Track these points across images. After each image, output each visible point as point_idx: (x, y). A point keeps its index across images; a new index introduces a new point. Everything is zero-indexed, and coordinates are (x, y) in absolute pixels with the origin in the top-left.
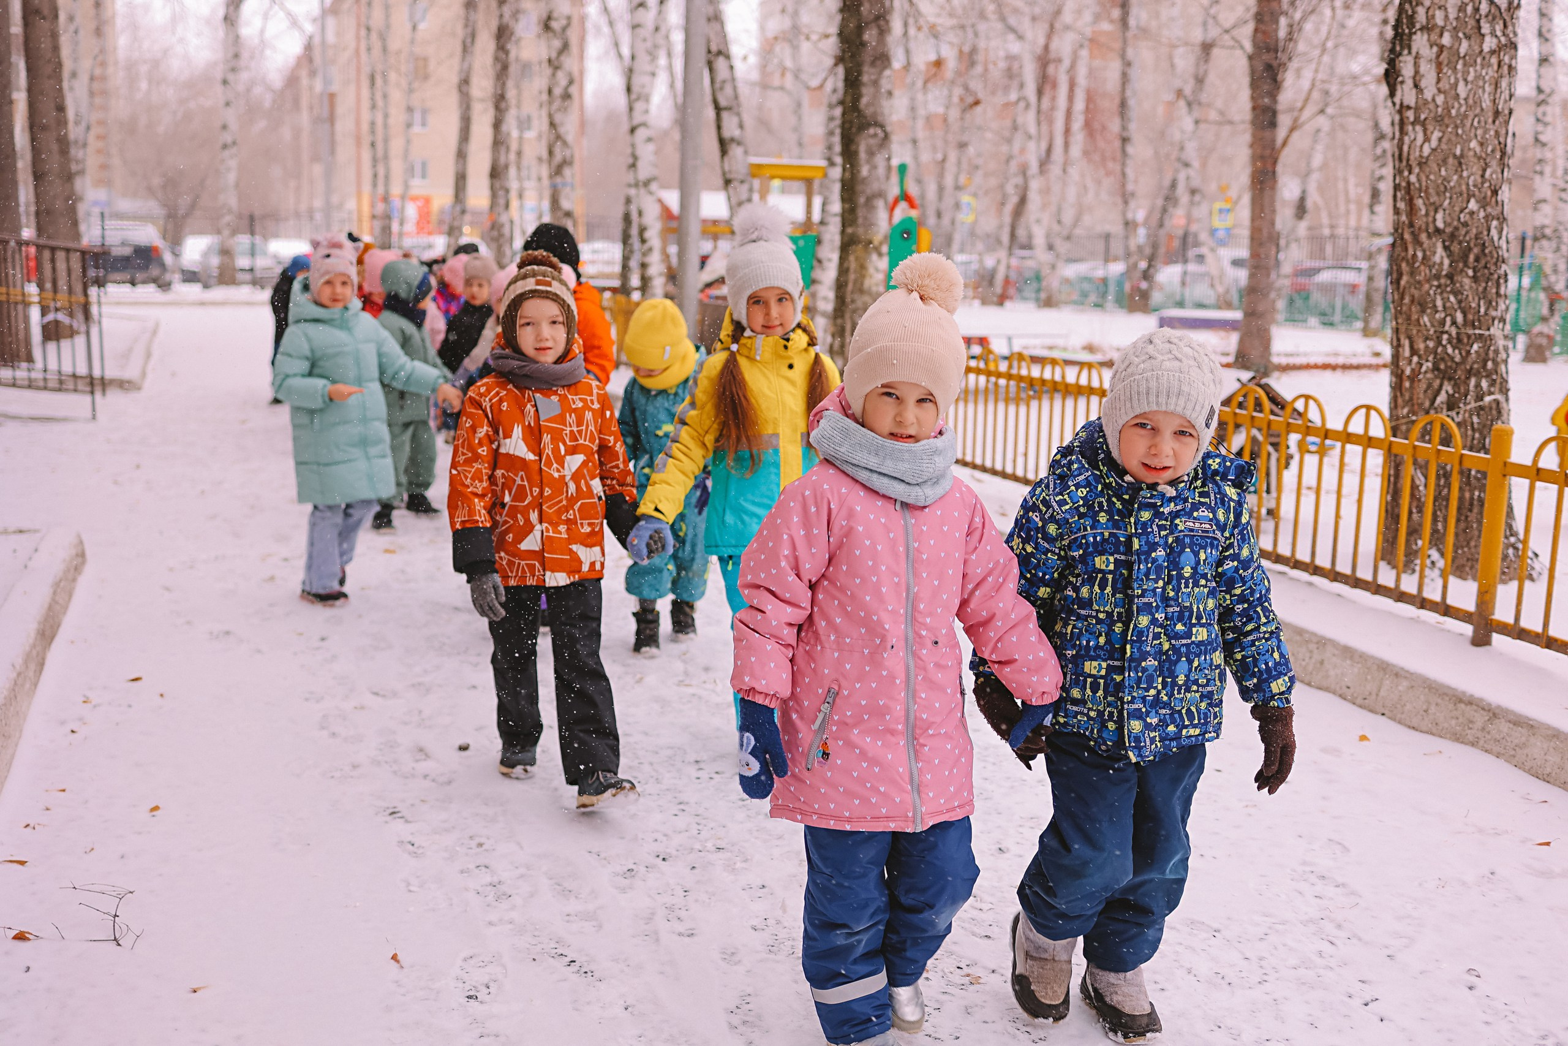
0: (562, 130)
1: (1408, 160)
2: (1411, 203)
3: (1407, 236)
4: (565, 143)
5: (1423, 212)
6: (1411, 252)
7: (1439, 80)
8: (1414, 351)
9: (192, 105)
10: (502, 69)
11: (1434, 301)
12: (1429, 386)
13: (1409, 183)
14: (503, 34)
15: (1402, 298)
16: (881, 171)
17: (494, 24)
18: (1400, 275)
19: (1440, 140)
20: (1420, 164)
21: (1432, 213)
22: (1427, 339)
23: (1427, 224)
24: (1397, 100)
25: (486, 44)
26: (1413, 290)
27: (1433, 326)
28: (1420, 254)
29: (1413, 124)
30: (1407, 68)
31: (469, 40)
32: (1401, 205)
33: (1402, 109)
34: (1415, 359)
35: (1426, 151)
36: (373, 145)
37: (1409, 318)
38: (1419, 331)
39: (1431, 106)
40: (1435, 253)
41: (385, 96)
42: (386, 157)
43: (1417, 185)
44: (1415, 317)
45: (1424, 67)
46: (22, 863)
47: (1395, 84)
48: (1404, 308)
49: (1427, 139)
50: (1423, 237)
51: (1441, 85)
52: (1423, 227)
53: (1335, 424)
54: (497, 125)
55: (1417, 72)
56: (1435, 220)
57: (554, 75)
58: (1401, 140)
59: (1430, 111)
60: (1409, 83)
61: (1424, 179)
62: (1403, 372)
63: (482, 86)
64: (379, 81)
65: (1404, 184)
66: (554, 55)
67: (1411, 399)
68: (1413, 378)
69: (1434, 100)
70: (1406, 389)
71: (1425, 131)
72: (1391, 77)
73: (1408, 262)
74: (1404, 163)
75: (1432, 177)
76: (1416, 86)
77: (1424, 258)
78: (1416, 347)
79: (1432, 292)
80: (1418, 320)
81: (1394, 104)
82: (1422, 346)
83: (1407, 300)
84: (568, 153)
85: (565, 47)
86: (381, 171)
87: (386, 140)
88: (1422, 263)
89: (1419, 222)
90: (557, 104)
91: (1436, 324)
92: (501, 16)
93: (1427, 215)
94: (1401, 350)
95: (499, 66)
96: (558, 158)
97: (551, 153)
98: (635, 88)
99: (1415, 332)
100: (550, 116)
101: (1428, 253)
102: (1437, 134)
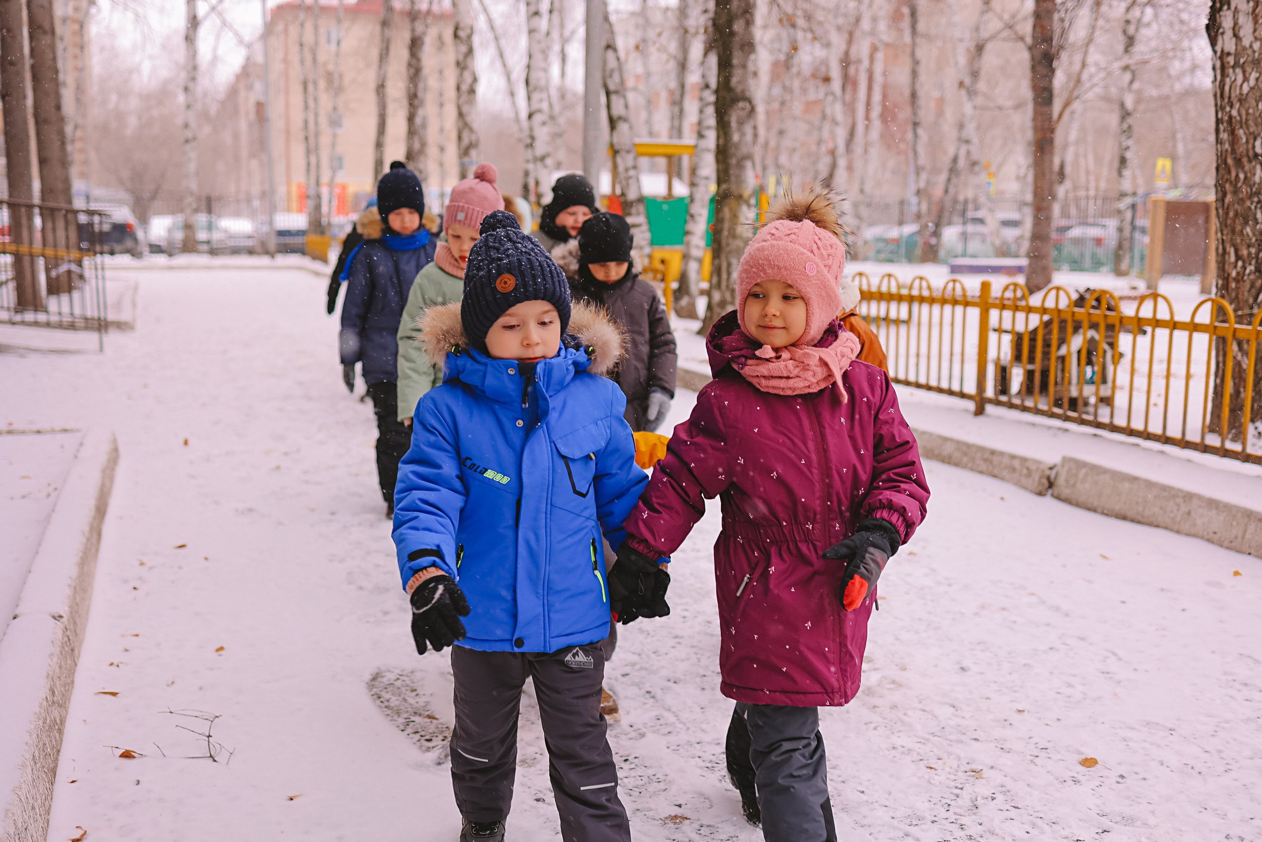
0: (468, 119)
1: (1230, 97)
2: (1232, 133)
3: (1230, 161)
4: (471, 130)
5: (1244, 140)
6: (1233, 174)
7: (1255, 31)
8: (1238, 257)
9: (155, 113)
10: (415, 72)
11: (1255, 215)
12: (1252, 285)
13: (1231, 117)
14: (415, 44)
15: (1227, 214)
16: (749, 137)
17: (407, 36)
18: (1224, 194)
19: (1257, 79)
20: (1240, 100)
21: (1251, 141)
22: (1249, 246)
23: (1248, 150)
24: (1218, 48)
25: (400, 53)
26: (1236, 206)
27: (1254, 234)
28: (1242, 176)
29: (1233, 67)
30: (1227, 21)
31: (384, 52)
32: (1224, 136)
33: (1223, 56)
34: (1240, 263)
35: (1246, 88)
36: (306, 138)
37: (1233, 231)
38: (1242, 240)
39: (1250, 52)
40: (1254, 174)
41: (316, 100)
42: (317, 148)
43: (1238, 118)
44: (1238, 228)
45: (1242, 20)
46: (114, 694)
47: (1216, 35)
48: (1229, 222)
49: (1246, 79)
50: (1245, 160)
51: (1257, 34)
52: (1245, 152)
53: (1183, 316)
54: (411, 119)
55: (1236, 24)
56: (1254, 147)
57: (461, 75)
58: (1222, 83)
59: (1248, 56)
60: (1229, 34)
61: (1244, 113)
62: (1229, 275)
63: (397, 89)
64: (310, 87)
65: (1226, 118)
66: (461, 58)
67: (1237, 297)
68: (1239, 279)
69: (1251, 46)
70: (1233, 289)
71: (1244, 72)
72: (1213, 30)
73: (1231, 182)
74: (1226, 100)
75: (1251, 111)
76: (1236, 35)
77: (1246, 178)
78: (1240, 253)
79: (1253, 207)
80: (1242, 231)
81: (1215, 52)
82: (1245, 252)
83: (1231, 214)
84: (473, 137)
85: (470, 52)
86: (313, 159)
87: (317, 135)
88: (1244, 183)
89: (1241, 149)
90: (464, 97)
91: (1257, 233)
92: (413, 30)
93: (1247, 142)
94: (1227, 257)
95: (412, 71)
96: (466, 141)
97: (460, 138)
98: (532, 81)
99: (1239, 241)
100: (459, 108)
101: (1249, 175)
102: (1254, 75)
